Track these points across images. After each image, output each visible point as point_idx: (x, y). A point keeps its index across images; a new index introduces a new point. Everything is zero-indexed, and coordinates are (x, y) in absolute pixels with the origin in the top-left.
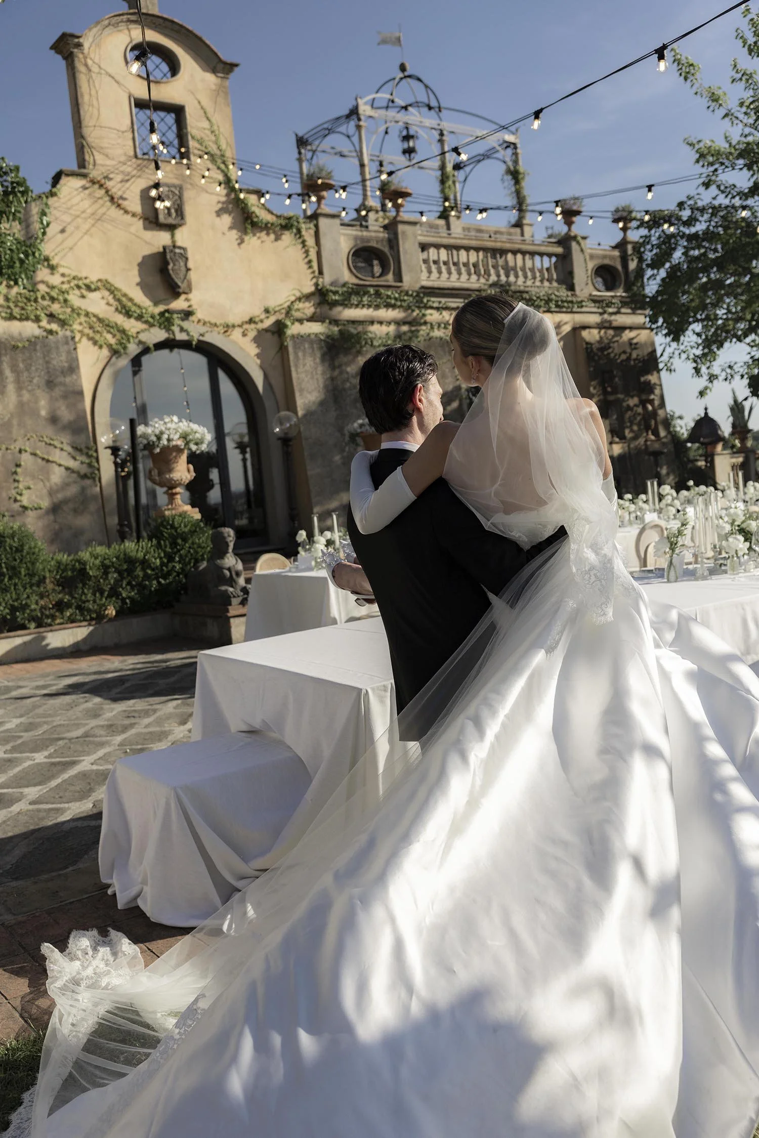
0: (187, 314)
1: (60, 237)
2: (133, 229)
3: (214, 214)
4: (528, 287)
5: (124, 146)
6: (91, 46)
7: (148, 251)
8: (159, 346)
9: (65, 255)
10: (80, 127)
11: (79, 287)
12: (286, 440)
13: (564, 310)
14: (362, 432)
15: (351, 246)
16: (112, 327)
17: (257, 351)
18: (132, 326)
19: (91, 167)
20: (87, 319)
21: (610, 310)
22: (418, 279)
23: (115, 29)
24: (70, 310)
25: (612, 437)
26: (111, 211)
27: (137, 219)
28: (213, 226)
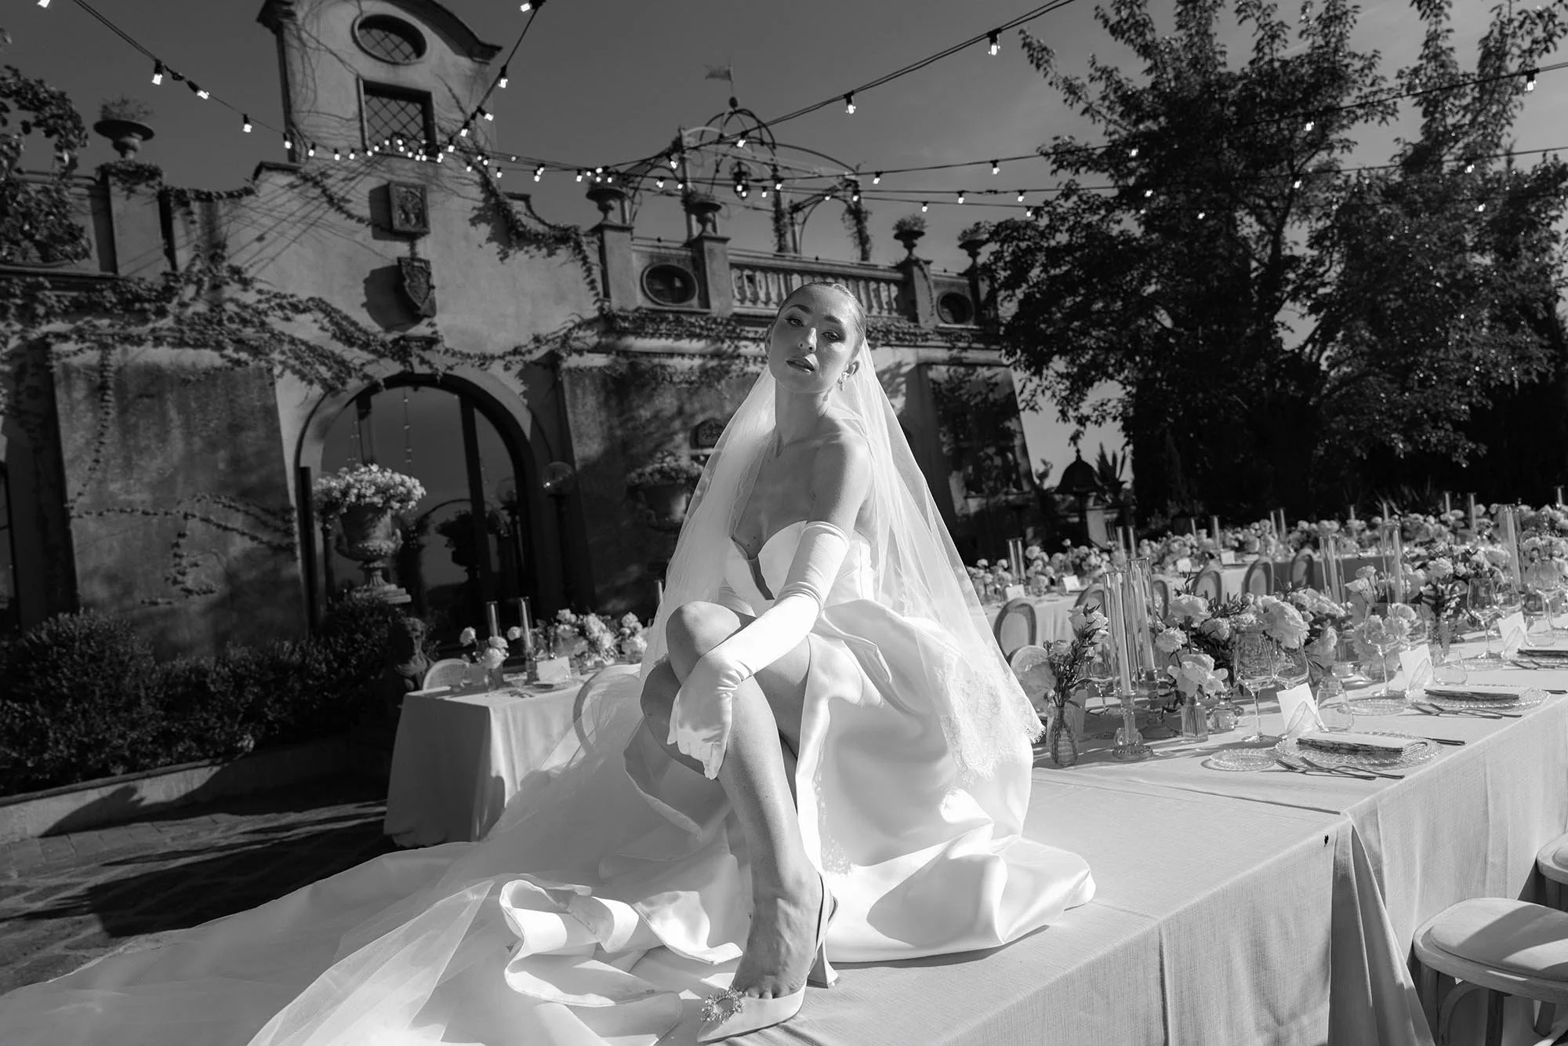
0: (431, 342)
1: (257, 246)
2: (359, 238)
3: (468, 223)
5: (348, 135)
6: (306, 16)
7: (378, 264)
8: (392, 382)
9: (264, 267)
10: (290, 112)
11: (281, 307)
12: (558, 497)
13: (906, 343)
14: (640, 484)
15: (647, 265)
17: (523, 388)
18: (355, 356)
19: (303, 160)
20: (293, 347)
21: (961, 344)
22: (730, 306)
24: (268, 335)
25: (968, 490)
26: (329, 214)
27: (363, 225)
28: (466, 237)
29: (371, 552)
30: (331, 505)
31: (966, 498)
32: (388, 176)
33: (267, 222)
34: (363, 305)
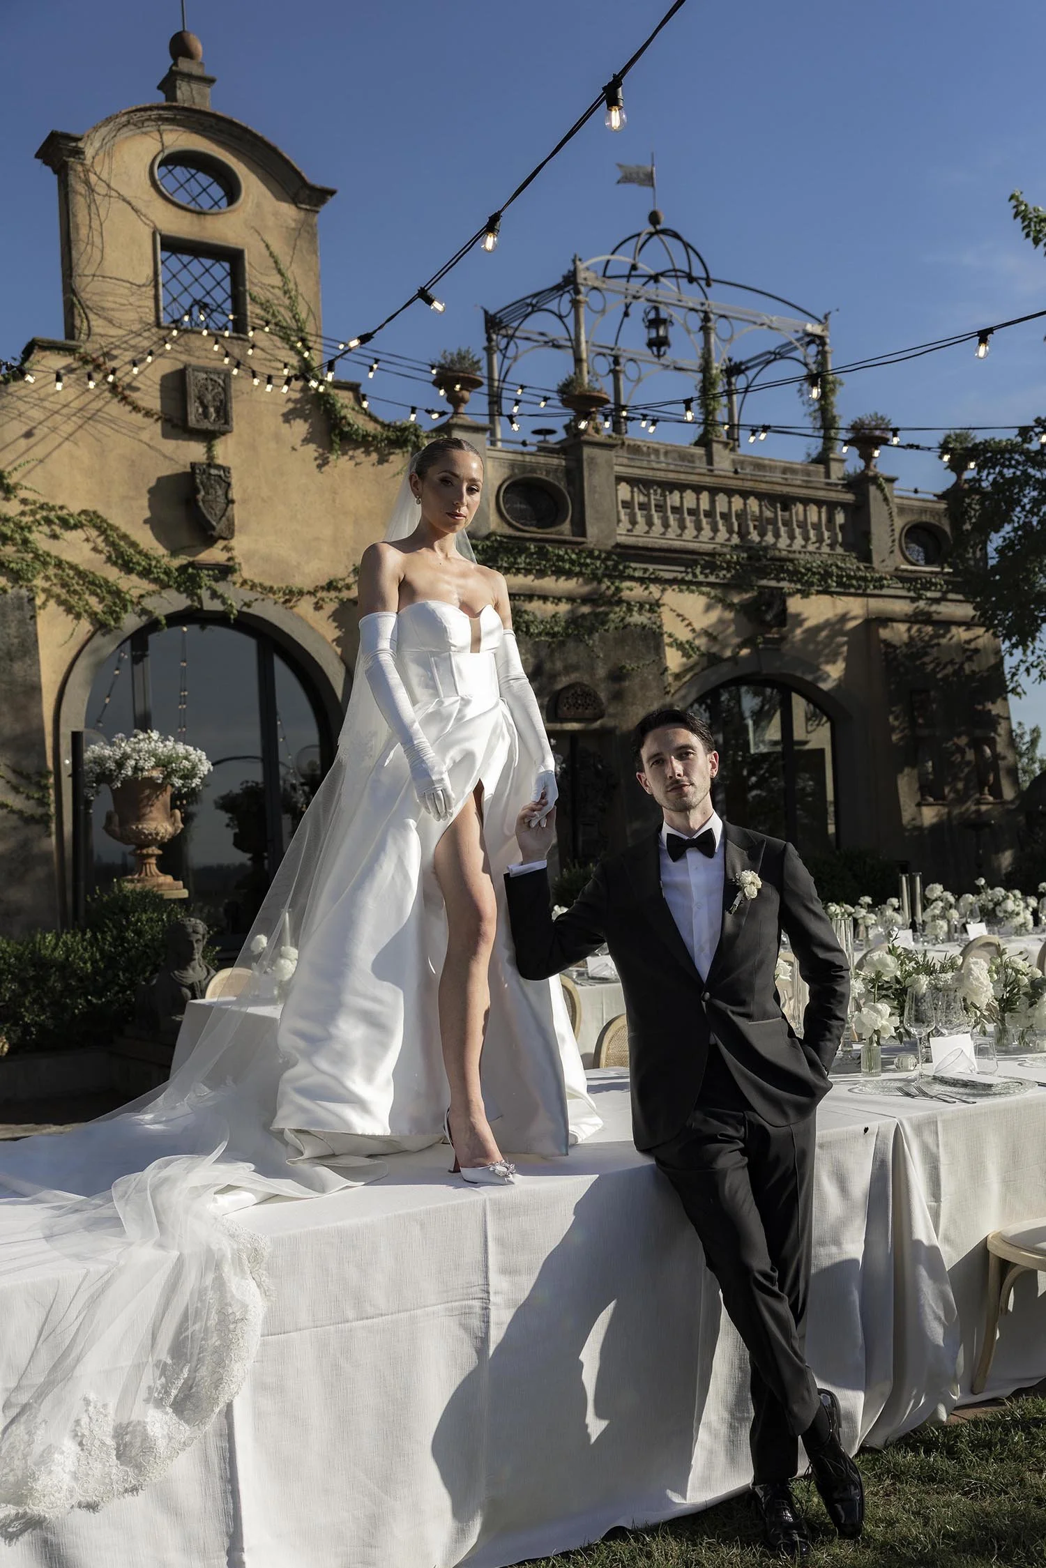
0: (225, 571)
1: (23, 443)
2: (145, 436)
3: (281, 419)
4: (794, 552)
5: (139, 307)
6: (97, 154)
7: (166, 470)
8: (176, 619)
9: (29, 472)
10: (71, 276)
11: (48, 521)
13: (852, 590)
15: (506, 476)
16: (100, 587)
17: (337, 633)
18: (133, 585)
19: (84, 337)
20: (60, 572)
21: (929, 594)
22: (613, 533)
23: (138, 131)
24: (31, 555)
25: (923, 796)
26: (110, 405)
27: (152, 420)
28: (277, 437)
29: (146, 836)
30: (105, 777)
31: (919, 805)
32: (184, 358)
33: (37, 414)
34: (146, 522)
